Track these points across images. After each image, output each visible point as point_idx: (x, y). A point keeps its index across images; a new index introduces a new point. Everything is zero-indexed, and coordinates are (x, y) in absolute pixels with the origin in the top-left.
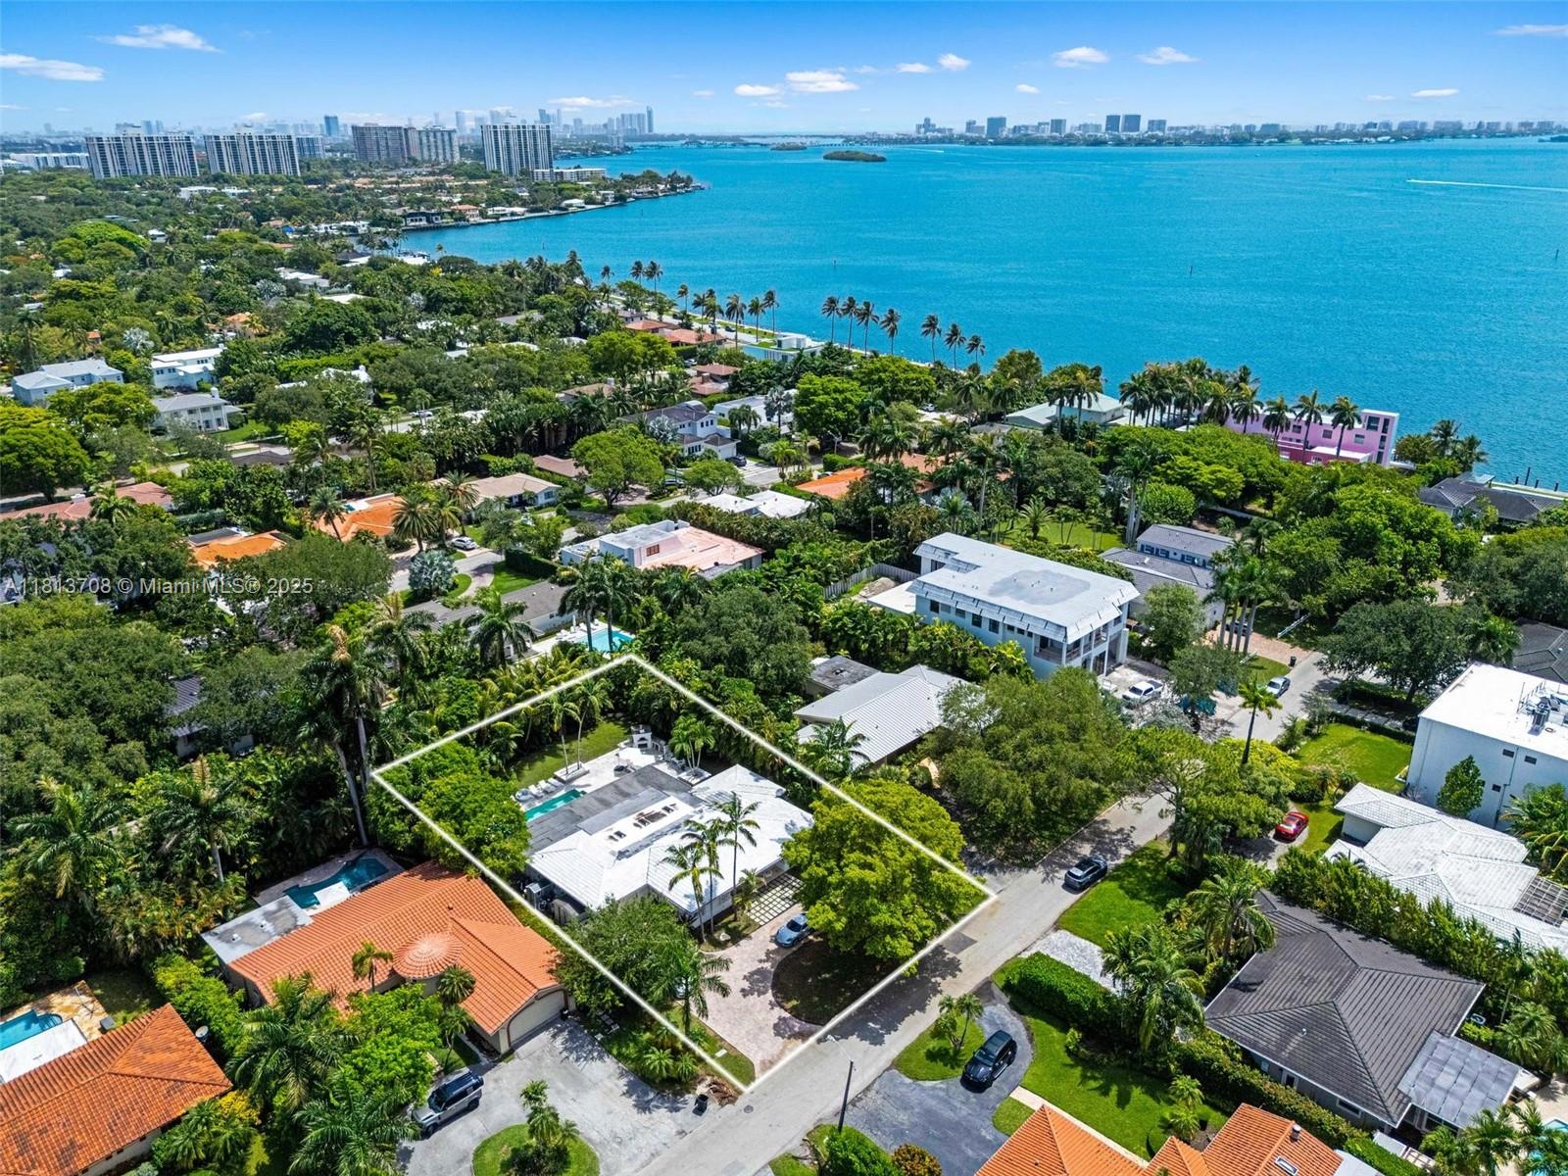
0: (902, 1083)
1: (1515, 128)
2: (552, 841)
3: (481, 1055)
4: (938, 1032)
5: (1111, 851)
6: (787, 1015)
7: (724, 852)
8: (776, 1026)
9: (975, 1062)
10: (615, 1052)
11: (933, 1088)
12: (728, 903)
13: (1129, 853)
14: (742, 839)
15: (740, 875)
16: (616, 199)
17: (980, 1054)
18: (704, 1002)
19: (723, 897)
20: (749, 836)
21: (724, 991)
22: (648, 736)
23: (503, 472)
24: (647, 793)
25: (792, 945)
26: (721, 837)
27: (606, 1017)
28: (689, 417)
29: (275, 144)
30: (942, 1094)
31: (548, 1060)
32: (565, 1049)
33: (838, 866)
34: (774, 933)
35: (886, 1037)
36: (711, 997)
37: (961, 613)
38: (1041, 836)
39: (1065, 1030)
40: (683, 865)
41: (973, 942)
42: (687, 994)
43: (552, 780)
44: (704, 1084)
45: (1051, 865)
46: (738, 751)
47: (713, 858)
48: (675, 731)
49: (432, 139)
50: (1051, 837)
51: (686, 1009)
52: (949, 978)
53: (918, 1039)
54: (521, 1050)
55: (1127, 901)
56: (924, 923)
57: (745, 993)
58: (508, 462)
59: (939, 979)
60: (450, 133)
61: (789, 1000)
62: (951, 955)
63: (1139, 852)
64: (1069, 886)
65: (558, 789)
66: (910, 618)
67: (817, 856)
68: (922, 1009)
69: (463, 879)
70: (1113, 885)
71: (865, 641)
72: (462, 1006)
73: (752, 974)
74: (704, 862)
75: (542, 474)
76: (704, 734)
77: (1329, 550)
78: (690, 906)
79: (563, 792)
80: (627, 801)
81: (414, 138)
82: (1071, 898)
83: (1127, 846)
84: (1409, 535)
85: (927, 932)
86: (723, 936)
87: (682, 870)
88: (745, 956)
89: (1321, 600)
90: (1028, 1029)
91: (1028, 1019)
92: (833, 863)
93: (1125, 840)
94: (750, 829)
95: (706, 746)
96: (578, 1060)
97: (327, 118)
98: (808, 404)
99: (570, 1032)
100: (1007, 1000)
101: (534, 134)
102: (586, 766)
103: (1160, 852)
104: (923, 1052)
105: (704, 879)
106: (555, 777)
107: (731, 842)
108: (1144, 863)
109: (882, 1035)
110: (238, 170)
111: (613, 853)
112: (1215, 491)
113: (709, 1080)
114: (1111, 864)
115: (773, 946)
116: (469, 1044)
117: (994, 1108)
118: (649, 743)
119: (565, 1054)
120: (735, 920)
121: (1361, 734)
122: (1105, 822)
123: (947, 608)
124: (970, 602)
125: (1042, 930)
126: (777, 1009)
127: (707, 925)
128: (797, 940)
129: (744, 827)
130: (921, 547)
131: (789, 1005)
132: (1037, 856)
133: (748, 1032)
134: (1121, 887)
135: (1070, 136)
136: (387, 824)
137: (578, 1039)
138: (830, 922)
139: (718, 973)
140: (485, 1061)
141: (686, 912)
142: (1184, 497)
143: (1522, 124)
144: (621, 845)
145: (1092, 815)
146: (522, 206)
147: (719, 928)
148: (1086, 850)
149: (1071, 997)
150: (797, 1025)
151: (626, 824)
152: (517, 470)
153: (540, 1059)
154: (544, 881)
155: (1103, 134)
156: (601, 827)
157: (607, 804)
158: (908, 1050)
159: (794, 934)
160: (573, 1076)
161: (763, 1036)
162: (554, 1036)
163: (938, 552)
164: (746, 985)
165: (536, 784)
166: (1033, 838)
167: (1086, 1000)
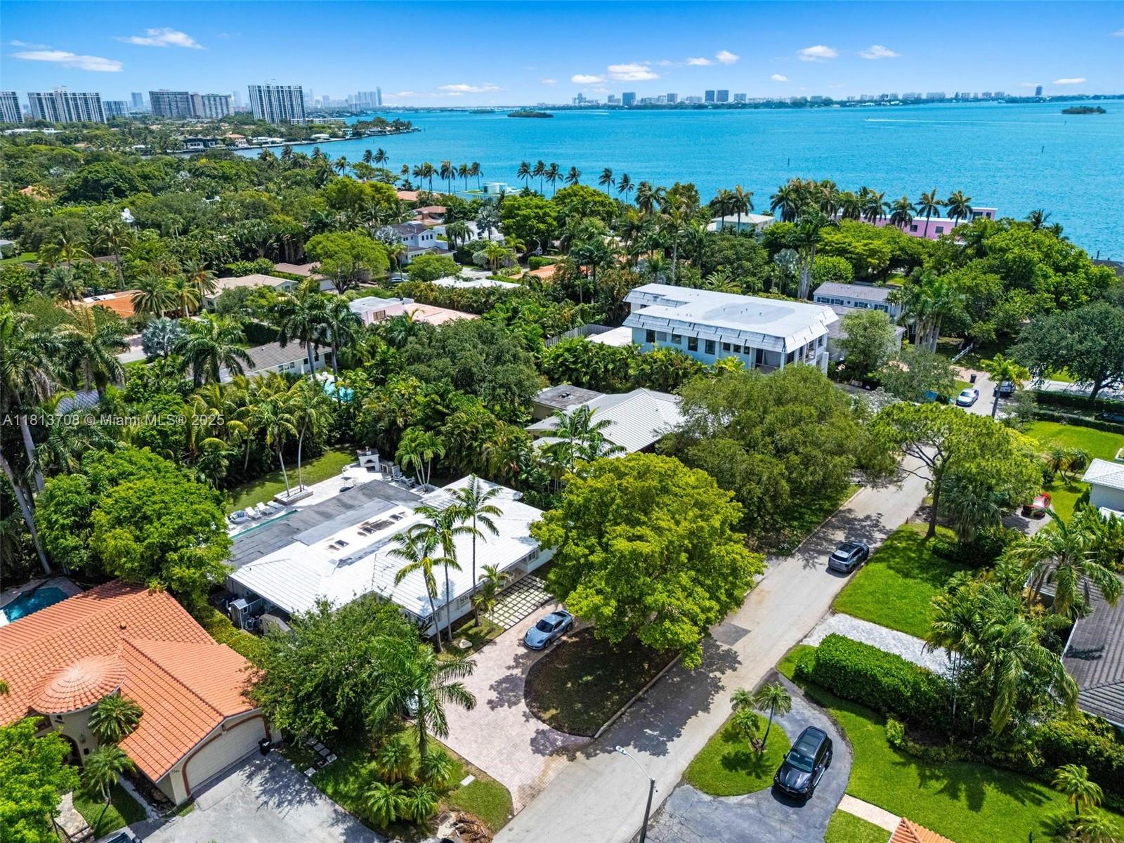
0: (699, 801)
1: (980, 96)
2: (262, 554)
3: (148, 808)
4: (730, 734)
5: (866, 537)
6: (546, 727)
7: (462, 542)
8: (533, 741)
9: (786, 767)
10: (330, 790)
11: (741, 805)
12: (468, 607)
13: (884, 537)
14: (482, 526)
15: (480, 572)
16: (354, 134)
17: (793, 758)
18: (442, 717)
19: (462, 599)
20: (490, 525)
21: (469, 702)
22: (375, 458)
23: (246, 272)
24: (370, 505)
25: (545, 647)
26: (457, 524)
27: (320, 746)
28: (411, 232)
29: (86, 100)
30: (752, 811)
31: (240, 809)
32: (264, 792)
33: (600, 544)
34: (522, 636)
35: (669, 745)
36: (452, 710)
37: (677, 338)
38: (790, 526)
39: (882, 721)
40: (412, 556)
41: (746, 632)
42: (421, 712)
43: (271, 503)
44: (447, 824)
45: (811, 552)
46: (470, 462)
47: (449, 548)
48: (403, 443)
49: (212, 102)
50: (801, 527)
51: (422, 727)
52: (729, 672)
53: (709, 745)
54: (204, 799)
55: (901, 580)
56: (707, 604)
57: (492, 705)
58: (249, 265)
59: (718, 674)
60: (226, 97)
61: (546, 709)
62: (725, 647)
63: (894, 535)
64: (833, 570)
65: (278, 510)
66: (629, 349)
67: (574, 533)
68: (706, 709)
69: (145, 593)
70: (881, 566)
71: (586, 374)
72: (122, 745)
73: (500, 683)
74: (439, 552)
75: (280, 275)
76: (433, 444)
77: (993, 282)
78: (423, 610)
79: (283, 513)
80: (350, 513)
81: (198, 101)
82: (839, 583)
83: (880, 531)
84: (1057, 269)
85: (711, 615)
86: (463, 643)
87: (411, 562)
88: (491, 664)
89: (991, 325)
90: (835, 723)
91: (831, 711)
92: (593, 540)
93: (876, 526)
94: (490, 516)
95: (436, 456)
96: (279, 805)
97: (134, 95)
98: (513, 218)
99: (272, 769)
100: (802, 692)
101: (290, 92)
102: (309, 489)
103: (917, 534)
104: (717, 761)
105: (438, 572)
106: (276, 500)
107: (469, 530)
108: (904, 544)
109: (664, 743)
110: (57, 120)
111: (333, 562)
112: (869, 260)
113: (453, 817)
114: (872, 547)
115: (523, 651)
116: (136, 795)
117: (822, 825)
118: (377, 465)
119: (263, 798)
120: (476, 625)
121: (1063, 427)
122: (850, 511)
123: (663, 336)
124: (686, 326)
125: (819, 614)
126: (533, 721)
127: (444, 633)
128: (549, 641)
129: (484, 514)
130: (631, 295)
131: (547, 716)
132: (793, 545)
133: (500, 752)
134: (890, 567)
135: (682, 103)
136: (57, 538)
137: (282, 777)
138: (596, 608)
139: (459, 680)
140: (153, 815)
141: (419, 618)
142: (844, 265)
143: (984, 94)
144: (343, 553)
145: (835, 505)
146: (281, 137)
147: (459, 636)
148: (840, 536)
149: (886, 680)
150: (559, 738)
151: (350, 534)
152: (258, 271)
153: (228, 808)
154: (252, 597)
155: (703, 101)
156: (320, 537)
157: (328, 516)
158: (699, 759)
159: (545, 635)
160: (273, 828)
161: (519, 755)
162: (250, 777)
163: (647, 297)
164: (493, 695)
165: (254, 506)
166: (784, 528)
167: (905, 682)
